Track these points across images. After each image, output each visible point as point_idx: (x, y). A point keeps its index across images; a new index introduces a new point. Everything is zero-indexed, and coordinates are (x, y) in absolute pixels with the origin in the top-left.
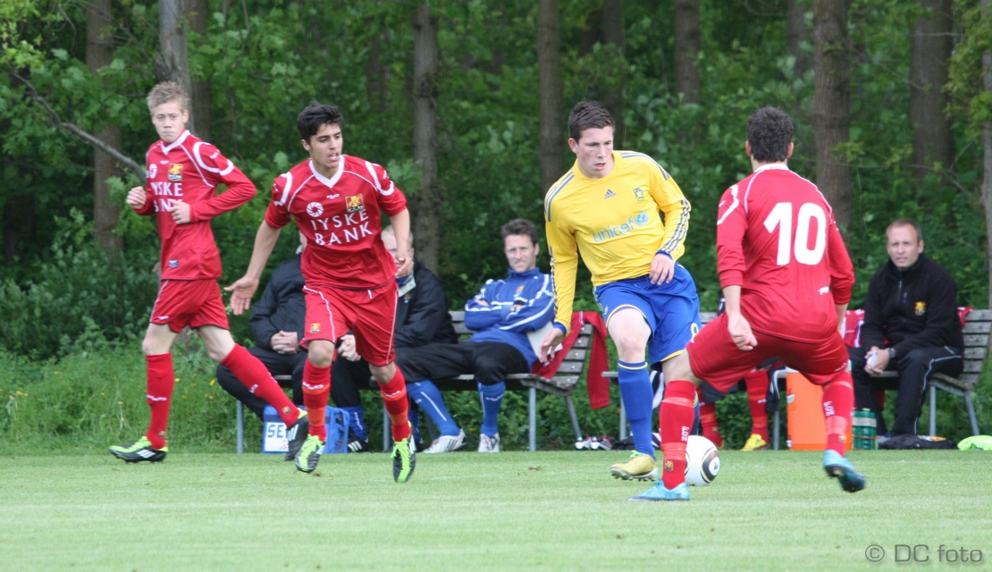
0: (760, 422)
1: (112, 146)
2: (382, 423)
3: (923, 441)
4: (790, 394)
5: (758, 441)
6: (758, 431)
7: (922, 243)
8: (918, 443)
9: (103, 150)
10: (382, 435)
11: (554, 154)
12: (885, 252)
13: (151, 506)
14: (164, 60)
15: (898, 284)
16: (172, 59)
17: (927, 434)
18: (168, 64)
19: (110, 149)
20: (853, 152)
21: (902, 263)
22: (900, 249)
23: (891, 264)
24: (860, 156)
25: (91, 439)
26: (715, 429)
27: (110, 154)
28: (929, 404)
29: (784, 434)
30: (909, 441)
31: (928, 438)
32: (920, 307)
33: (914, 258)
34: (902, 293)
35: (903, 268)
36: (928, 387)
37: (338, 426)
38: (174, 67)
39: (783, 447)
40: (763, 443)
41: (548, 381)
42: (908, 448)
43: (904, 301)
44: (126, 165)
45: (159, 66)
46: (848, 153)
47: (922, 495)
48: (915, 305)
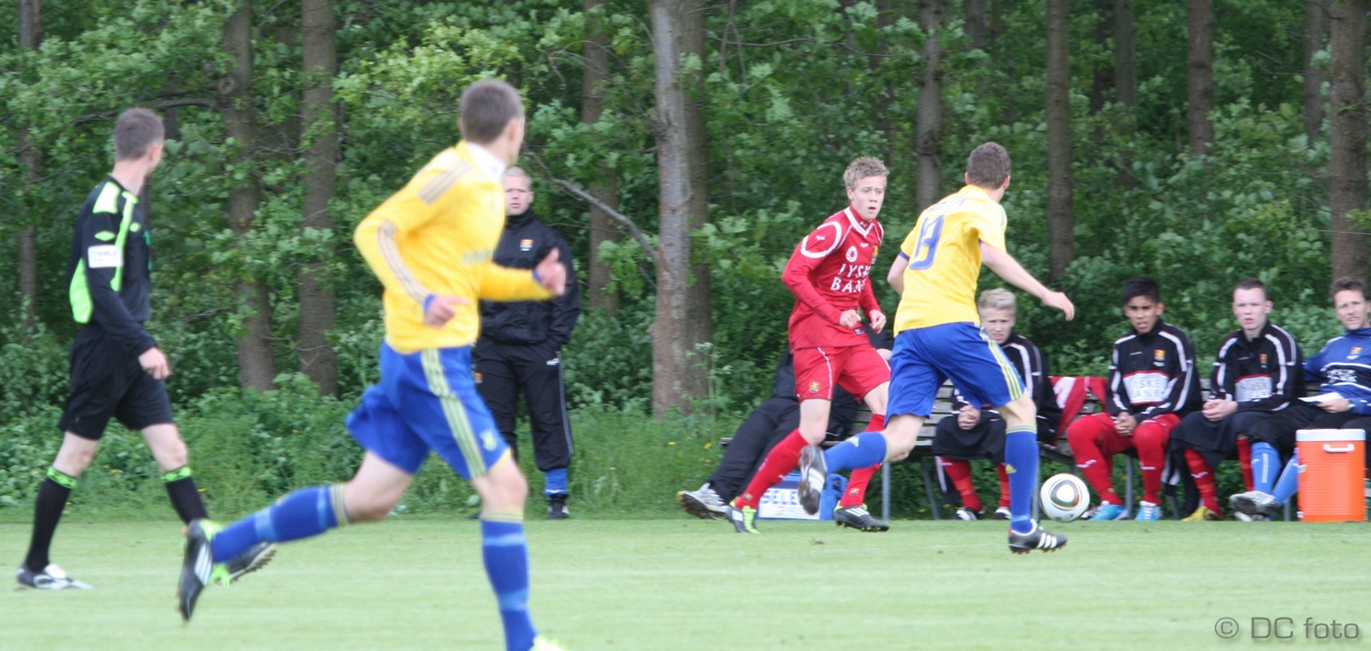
1: (607, 204)
2: (880, 488)
9: (597, 207)
10: (881, 502)
11: (1062, 215)
13: (636, 573)
14: (658, 116)
16: (667, 115)
18: (664, 120)
19: (604, 207)
25: (583, 503)
27: (604, 211)
37: (836, 492)
38: (669, 124)
39: (1294, 518)
41: (1053, 448)
44: (620, 222)
45: (654, 122)
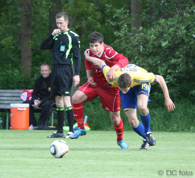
3: (49, 128)
4: (11, 113)
7: (50, 70)
8: (48, 128)
12: (40, 73)
15: (43, 83)
17: (51, 125)
20: (32, 44)
21: (45, 76)
22: (45, 72)
23: (42, 77)
24: (34, 45)
28: (51, 117)
29: (10, 125)
30: (45, 128)
31: (51, 127)
32: (50, 89)
33: (48, 75)
34: (44, 85)
35: (45, 78)
36: (51, 112)
42: (44, 129)
43: (45, 87)
46: (30, 44)
47: (46, 143)
48: (48, 89)
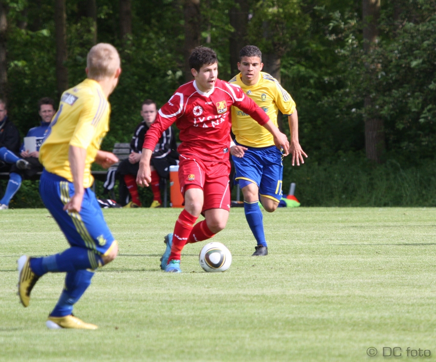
0: (157, 195)
4: (172, 181)
5: (157, 204)
6: (156, 199)
26: (137, 198)
29: (169, 200)
31: (236, 202)
39: (168, 206)
40: (159, 204)
